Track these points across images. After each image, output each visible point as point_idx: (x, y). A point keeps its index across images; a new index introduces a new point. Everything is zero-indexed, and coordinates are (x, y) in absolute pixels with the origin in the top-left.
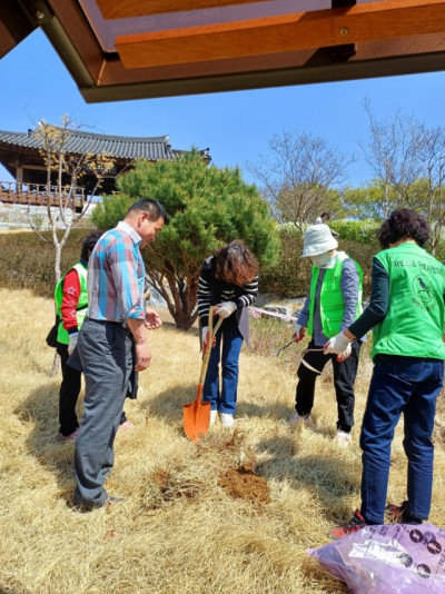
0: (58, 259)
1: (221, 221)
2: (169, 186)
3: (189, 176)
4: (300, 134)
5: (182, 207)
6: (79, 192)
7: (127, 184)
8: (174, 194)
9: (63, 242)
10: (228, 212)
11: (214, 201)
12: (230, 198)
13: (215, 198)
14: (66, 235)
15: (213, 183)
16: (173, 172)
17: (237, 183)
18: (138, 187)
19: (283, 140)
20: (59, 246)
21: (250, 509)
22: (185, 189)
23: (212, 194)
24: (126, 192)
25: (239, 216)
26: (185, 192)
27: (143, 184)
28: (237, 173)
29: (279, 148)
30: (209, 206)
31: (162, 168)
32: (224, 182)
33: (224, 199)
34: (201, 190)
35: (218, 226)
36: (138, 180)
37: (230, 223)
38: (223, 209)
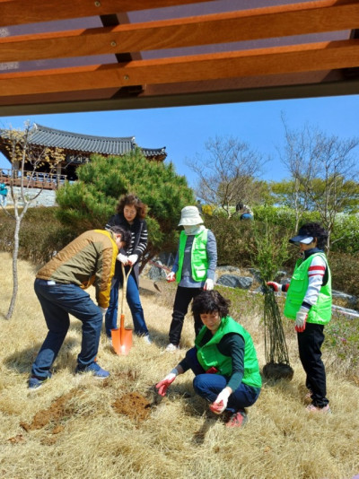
0: (18, 229)
1: (154, 204)
2: (116, 174)
3: (132, 168)
4: (229, 138)
5: (125, 192)
6: (62, 178)
7: (84, 173)
8: (120, 182)
9: (22, 216)
10: (161, 196)
11: (150, 188)
12: (163, 186)
13: (151, 185)
14: (25, 211)
15: (150, 174)
16: (120, 165)
17: (170, 174)
18: (92, 175)
19: (215, 142)
20: (18, 218)
21: (130, 425)
22: (128, 178)
23: (149, 183)
24: (82, 179)
25: (169, 200)
26: (128, 181)
27: (96, 173)
28: (170, 167)
29: (212, 149)
30: (146, 191)
31: (112, 162)
32: (158, 173)
33: (158, 186)
34: (141, 179)
35: (152, 207)
36: (92, 171)
37: (161, 205)
38: (156, 194)
